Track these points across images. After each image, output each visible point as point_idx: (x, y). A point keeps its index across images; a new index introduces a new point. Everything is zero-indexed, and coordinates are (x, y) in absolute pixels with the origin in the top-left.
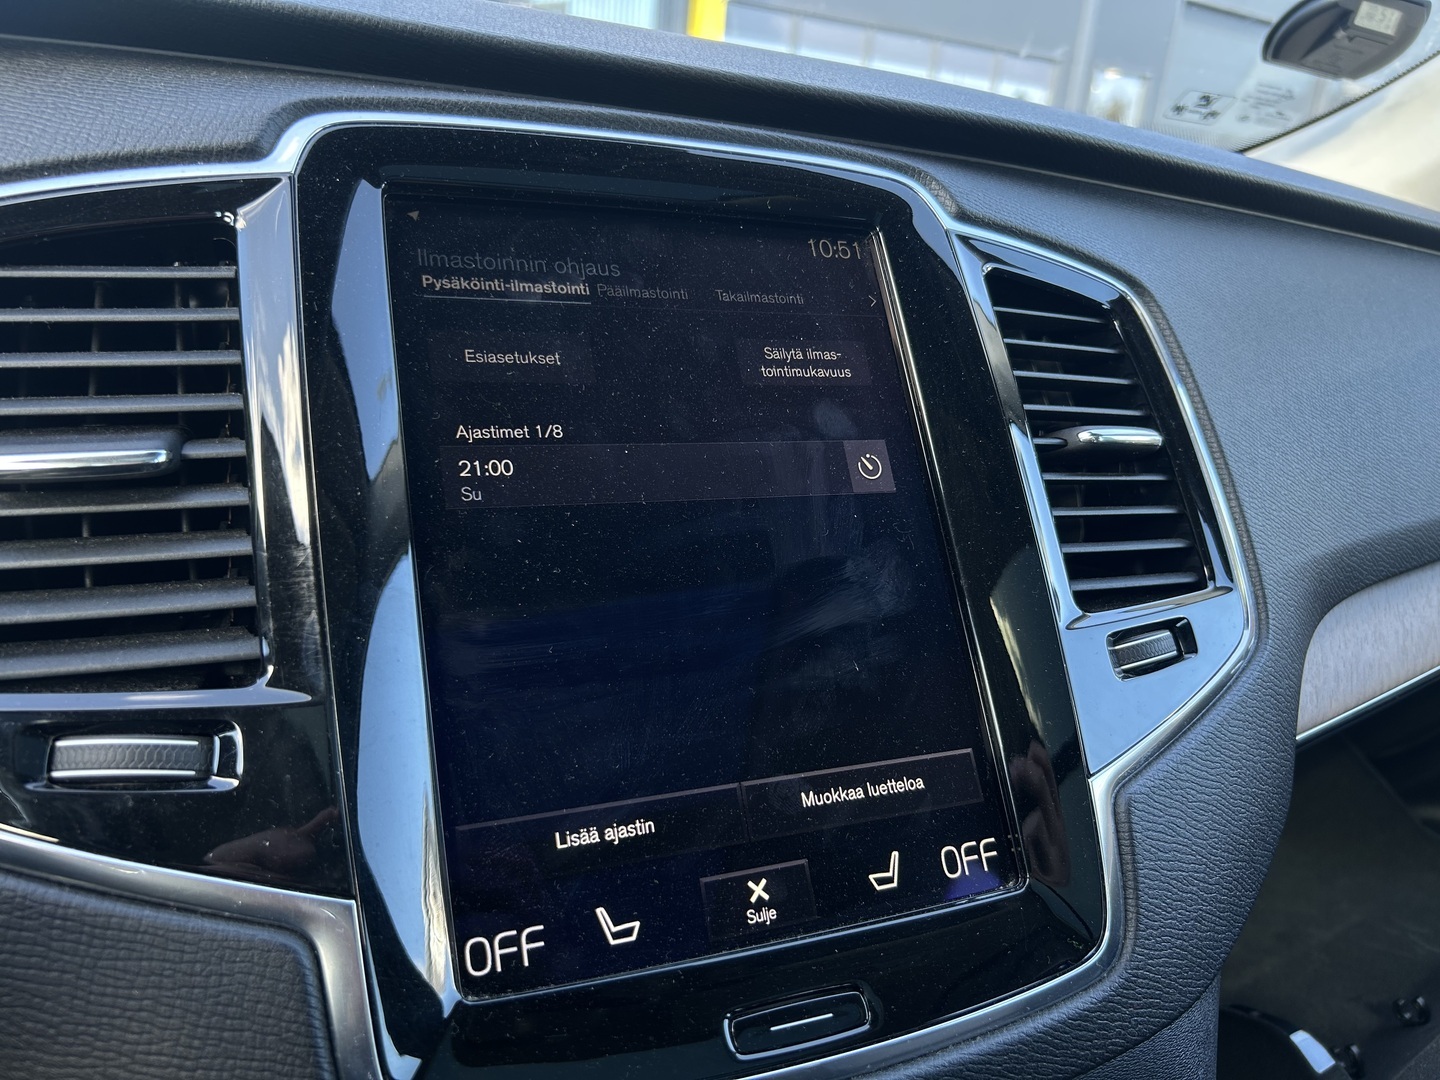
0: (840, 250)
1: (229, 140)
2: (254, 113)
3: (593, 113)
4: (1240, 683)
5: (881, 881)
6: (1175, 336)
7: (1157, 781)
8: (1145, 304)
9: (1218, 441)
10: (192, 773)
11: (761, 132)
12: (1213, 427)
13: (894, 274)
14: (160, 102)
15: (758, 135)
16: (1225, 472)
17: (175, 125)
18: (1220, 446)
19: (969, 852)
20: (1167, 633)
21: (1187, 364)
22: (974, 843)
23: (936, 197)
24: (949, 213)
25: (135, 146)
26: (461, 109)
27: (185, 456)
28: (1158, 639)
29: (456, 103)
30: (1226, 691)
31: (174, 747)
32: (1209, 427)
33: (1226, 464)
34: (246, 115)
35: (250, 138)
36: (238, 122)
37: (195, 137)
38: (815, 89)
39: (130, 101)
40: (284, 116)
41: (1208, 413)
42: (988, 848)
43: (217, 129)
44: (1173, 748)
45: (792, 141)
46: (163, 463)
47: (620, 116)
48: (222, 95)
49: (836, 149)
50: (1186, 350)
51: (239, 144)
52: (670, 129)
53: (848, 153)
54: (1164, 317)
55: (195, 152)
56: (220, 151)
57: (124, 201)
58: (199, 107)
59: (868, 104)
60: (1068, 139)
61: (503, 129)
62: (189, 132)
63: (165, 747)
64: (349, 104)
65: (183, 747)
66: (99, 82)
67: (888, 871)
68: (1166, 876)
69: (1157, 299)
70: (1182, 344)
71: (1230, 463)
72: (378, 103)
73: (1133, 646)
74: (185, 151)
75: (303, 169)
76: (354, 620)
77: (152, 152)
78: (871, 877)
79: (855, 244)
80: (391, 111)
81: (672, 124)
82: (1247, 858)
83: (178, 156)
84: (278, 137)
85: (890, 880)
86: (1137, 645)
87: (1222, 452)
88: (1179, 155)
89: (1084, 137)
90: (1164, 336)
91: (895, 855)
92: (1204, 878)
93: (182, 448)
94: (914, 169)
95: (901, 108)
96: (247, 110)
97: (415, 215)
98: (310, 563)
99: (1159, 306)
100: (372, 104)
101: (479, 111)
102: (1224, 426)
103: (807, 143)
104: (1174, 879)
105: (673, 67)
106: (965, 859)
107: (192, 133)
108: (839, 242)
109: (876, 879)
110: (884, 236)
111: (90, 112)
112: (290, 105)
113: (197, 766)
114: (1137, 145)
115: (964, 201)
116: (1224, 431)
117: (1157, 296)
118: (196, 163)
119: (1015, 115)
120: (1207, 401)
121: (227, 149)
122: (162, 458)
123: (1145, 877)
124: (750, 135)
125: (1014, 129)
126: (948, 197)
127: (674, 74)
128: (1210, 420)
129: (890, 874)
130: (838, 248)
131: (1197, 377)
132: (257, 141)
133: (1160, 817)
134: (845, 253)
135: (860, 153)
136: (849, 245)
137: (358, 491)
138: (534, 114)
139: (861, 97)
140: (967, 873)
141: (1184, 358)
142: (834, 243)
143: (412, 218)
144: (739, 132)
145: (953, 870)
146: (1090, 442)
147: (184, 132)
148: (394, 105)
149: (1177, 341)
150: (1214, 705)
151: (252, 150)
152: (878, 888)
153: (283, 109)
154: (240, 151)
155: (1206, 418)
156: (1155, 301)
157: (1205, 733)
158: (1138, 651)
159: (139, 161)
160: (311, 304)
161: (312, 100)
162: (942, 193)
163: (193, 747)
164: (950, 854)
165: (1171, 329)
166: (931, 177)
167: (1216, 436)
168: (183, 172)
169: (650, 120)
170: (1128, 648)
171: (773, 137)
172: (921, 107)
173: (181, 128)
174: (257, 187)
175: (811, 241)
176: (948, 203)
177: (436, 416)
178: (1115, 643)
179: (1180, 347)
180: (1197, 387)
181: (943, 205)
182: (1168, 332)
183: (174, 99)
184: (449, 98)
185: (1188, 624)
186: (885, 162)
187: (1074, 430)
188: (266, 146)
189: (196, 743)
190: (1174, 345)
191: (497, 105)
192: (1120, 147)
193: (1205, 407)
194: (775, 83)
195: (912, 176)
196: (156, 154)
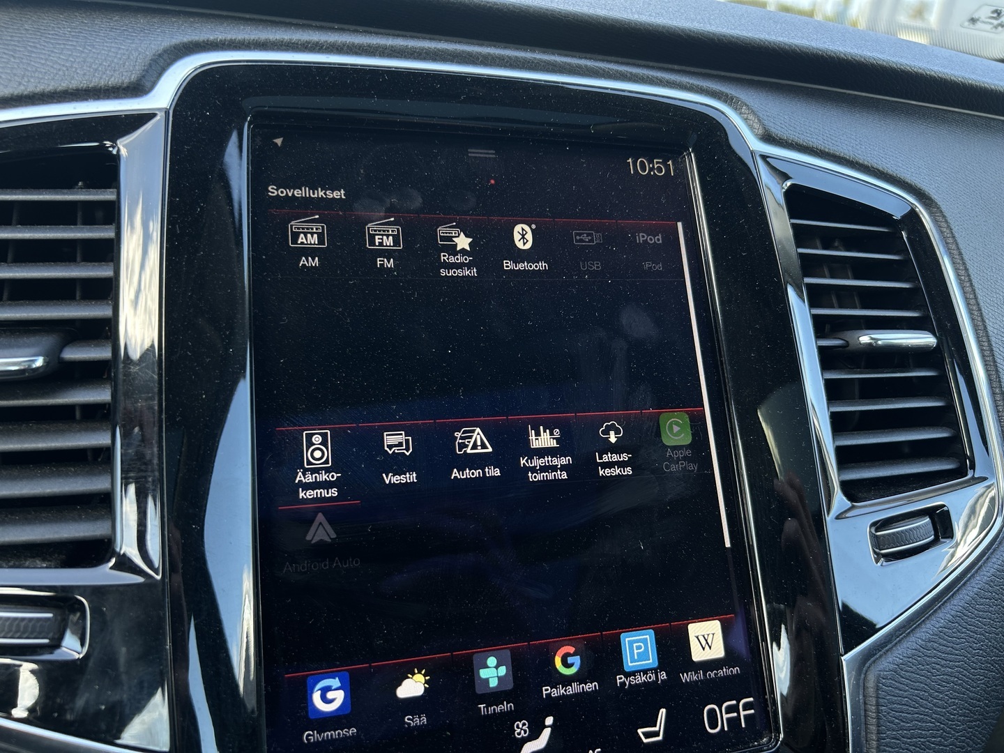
0: (657, 167)
1: (114, 80)
2: (139, 54)
3: (438, 50)
4: (990, 564)
5: (647, 735)
6: (957, 244)
7: (905, 659)
8: (931, 214)
9: (989, 341)
10: (46, 641)
11: (590, 63)
12: (985, 327)
13: (702, 191)
14: (62, 46)
15: (586, 66)
16: (993, 368)
17: (72, 67)
18: (990, 345)
19: (729, 710)
20: (927, 520)
21: (966, 270)
22: (734, 702)
23: (746, 120)
24: (756, 135)
25: (36, 87)
26: (322, 47)
27: (63, 358)
28: (917, 527)
29: (317, 43)
30: (977, 572)
31: (31, 619)
32: (981, 327)
33: (995, 362)
34: (132, 57)
35: (134, 78)
36: (125, 63)
37: (87, 77)
38: (641, 24)
39: (38, 46)
40: (166, 56)
41: (981, 315)
42: (746, 707)
43: (106, 70)
44: (923, 626)
45: (617, 71)
46: (38, 368)
47: (463, 52)
48: (115, 39)
49: (657, 78)
50: (966, 257)
51: (123, 83)
52: (507, 62)
53: (667, 82)
54: (949, 227)
55: (85, 90)
56: (108, 90)
57: (25, 135)
58: (94, 50)
59: (689, 36)
60: (872, 65)
61: (357, 65)
62: (82, 72)
63: (23, 619)
64: (224, 44)
65: (39, 619)
66: (18, 29)
67: (655, 726)
68: (905, 743)
69: (943, 210)
70: (963, 251)
71: (998, 361)
72: (249, 43)
73: (893, 533)
74: (77, 90)
75: (177, 105)
76: (191, 511)
77: (50, 92)
78: (640, 731)
79: (670, 162)
80: (261, 50)
81: (509, 57)
82: (980, 717)
83: (72, 94)
84: (160, 75)
85: (656, 734)
86: (898, 532)
87: (992, 350)
88: (973, 77)
89: (887, 63)
90: (947, 243)
91: (663, 711)
92: (940, 741)
93: (61, 351)
94: (727, 95)
95: (719, 40)
96: (133, 52)
97: (279, 141)
98: (156, 461)
99: (944, 217)
100: (243, 44)
101: (337, 49)
102: (996, 326)
103: (631, 73)
104: (913, 745)
105: (514, 6)
106: (725, 716)
107: (85, 74)
108: (655, 161)
109: (644, 733)
110: (695, 156)
111: (5, 56)
112: (171, 47)
113: (51, 635)
114: (936, 68)
115: (771, 124)
116: (995, 331)
117: (943, 208)
118: (86, 100)
119: (825, 42)
120: (982, 304)
121: (113, 88)
122: (39, 362)
123: (887, 746)
124: (579, 67)
125: (822, 56)
126: (756, 121)
127: (515, 12)
128: (983, 321)
129: (656, 729)
130: (653, 166)
131: (975, 282)
132: (139, 80)
133: (905, 691)
134: (660, 170)
135: (678, 81)
136: (665, 163)
137: (203, 394)
138: (386, 52)
139: (683, 30)
140: (726, 729)
141: (964, 264)
142: (651, 161)
143: (276, 144)
144: (569, 64)
145: (713, 726)
146: (870, 344)
147: (78, 73)
148: (263, 45)
149: (958, 248)
150: (964, 584)
151: (135, 88)
152: (645, 741)
153: (165, 51)
154: (124, 89)
155: (979, 319)
156: (941, 212)
157: (953, 613)
158: (897, 538)
159: (39, 99)
160: (174, 227)
161: (191, 42)
162: (751, 117)
163: (47, 619)
164: (712, 712)
165: (954, 237)
166: (742, 102)
167: (988, 336)
168: (75, 108)
169: (489, 54)
170: (889, 535)
171: (601, 68)
172: (737, 38)
173: (76, 69)
174: (137, 121)
175: (630, 160)
176: (756, 126)
177: (284, 321)
178: (877, 530)
179: (960, 254)
180: (974, 290)
181: (751, 127)
182: (950, 240)
183: (74, 43)
184: (311, 38)
185: (948, 512)
186: (701, 89)
187: (856, 333)
188: (148, 84)
189: (50, 615)
190: (955, 252)
191: (353, 44)
192: (920, 71)
193: (980, 310)
194: (605, 19)
195: (725, 101)
196: (53, 93)
